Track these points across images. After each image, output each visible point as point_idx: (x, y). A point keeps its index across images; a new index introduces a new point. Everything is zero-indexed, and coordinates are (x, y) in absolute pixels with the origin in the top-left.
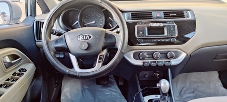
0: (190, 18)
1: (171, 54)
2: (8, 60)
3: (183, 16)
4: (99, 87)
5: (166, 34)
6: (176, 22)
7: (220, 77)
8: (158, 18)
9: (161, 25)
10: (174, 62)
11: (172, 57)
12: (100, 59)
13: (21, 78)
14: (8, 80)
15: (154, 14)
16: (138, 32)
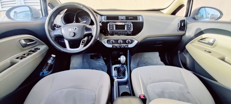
0: (141, 20)
1: (129, 41)
2: (23, 42)
3: (137, 19)
4: (93, 61)
5: (126, 29)
6: (132, 23)
7: (160, 56)
8: (122, 20)
9: (123, 24)
10: (130, 46)
11: (129, 43)
12: (83, 42)
13: (34, 54)
14: (24, 54)
15: (120, 17)
16: (110, 27)
